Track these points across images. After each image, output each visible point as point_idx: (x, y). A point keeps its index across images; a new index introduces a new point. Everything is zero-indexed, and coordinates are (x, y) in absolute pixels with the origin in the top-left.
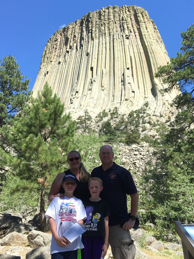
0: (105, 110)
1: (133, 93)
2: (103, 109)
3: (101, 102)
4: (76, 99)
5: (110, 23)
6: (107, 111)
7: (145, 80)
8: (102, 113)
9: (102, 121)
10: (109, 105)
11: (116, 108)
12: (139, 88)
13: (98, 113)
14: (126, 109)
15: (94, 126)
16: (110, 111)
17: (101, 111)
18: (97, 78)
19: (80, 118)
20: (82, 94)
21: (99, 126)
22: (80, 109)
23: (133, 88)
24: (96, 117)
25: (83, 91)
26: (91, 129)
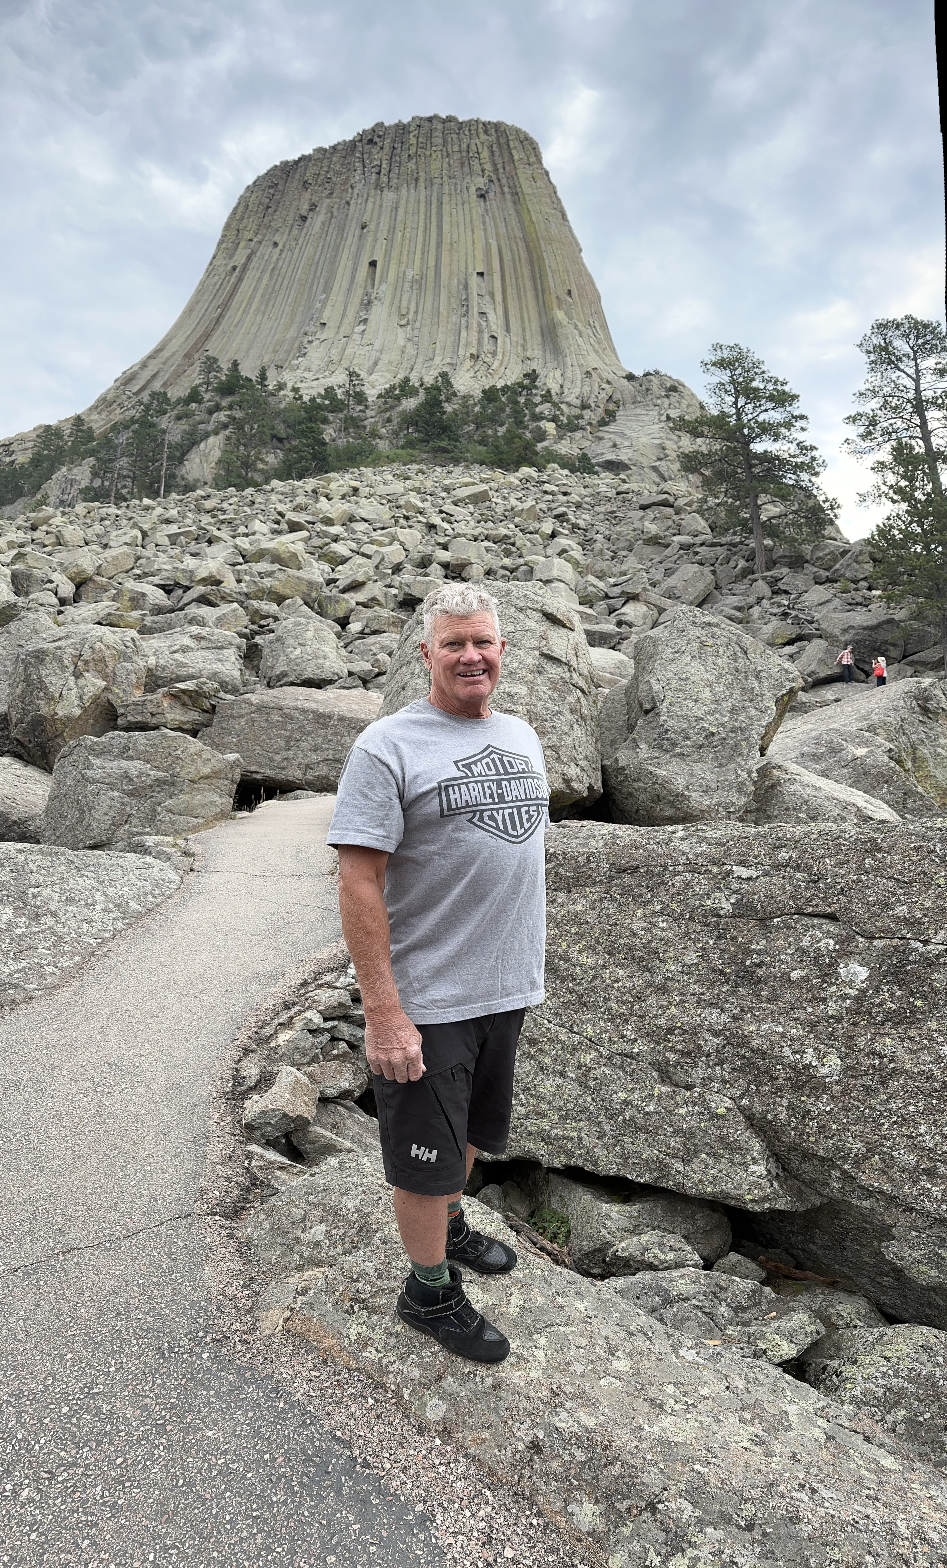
0: (407, 380)
1: (492, 340)
2: (401, 376)
3: (395, 356)
4: (316, 343)
5: (434, 156)
6: (414, 382)
7: (528, 313)
8: (400, 386)
9: (400, 408)
10: (417, 367)
11: (444, 375)
12: (508, 330)
13: (387, 386)
14: (472, 382)
15: (373, 420)
16: (421, 385)
17: (397, 381)
18: (384, 290)
19: (329, 392)
20: (337, 333)
21: (389, 420)
22: (326, 373)
23: (494, 327)
24: (380, 396)
25: (341, 322)
26: (365, 427)
